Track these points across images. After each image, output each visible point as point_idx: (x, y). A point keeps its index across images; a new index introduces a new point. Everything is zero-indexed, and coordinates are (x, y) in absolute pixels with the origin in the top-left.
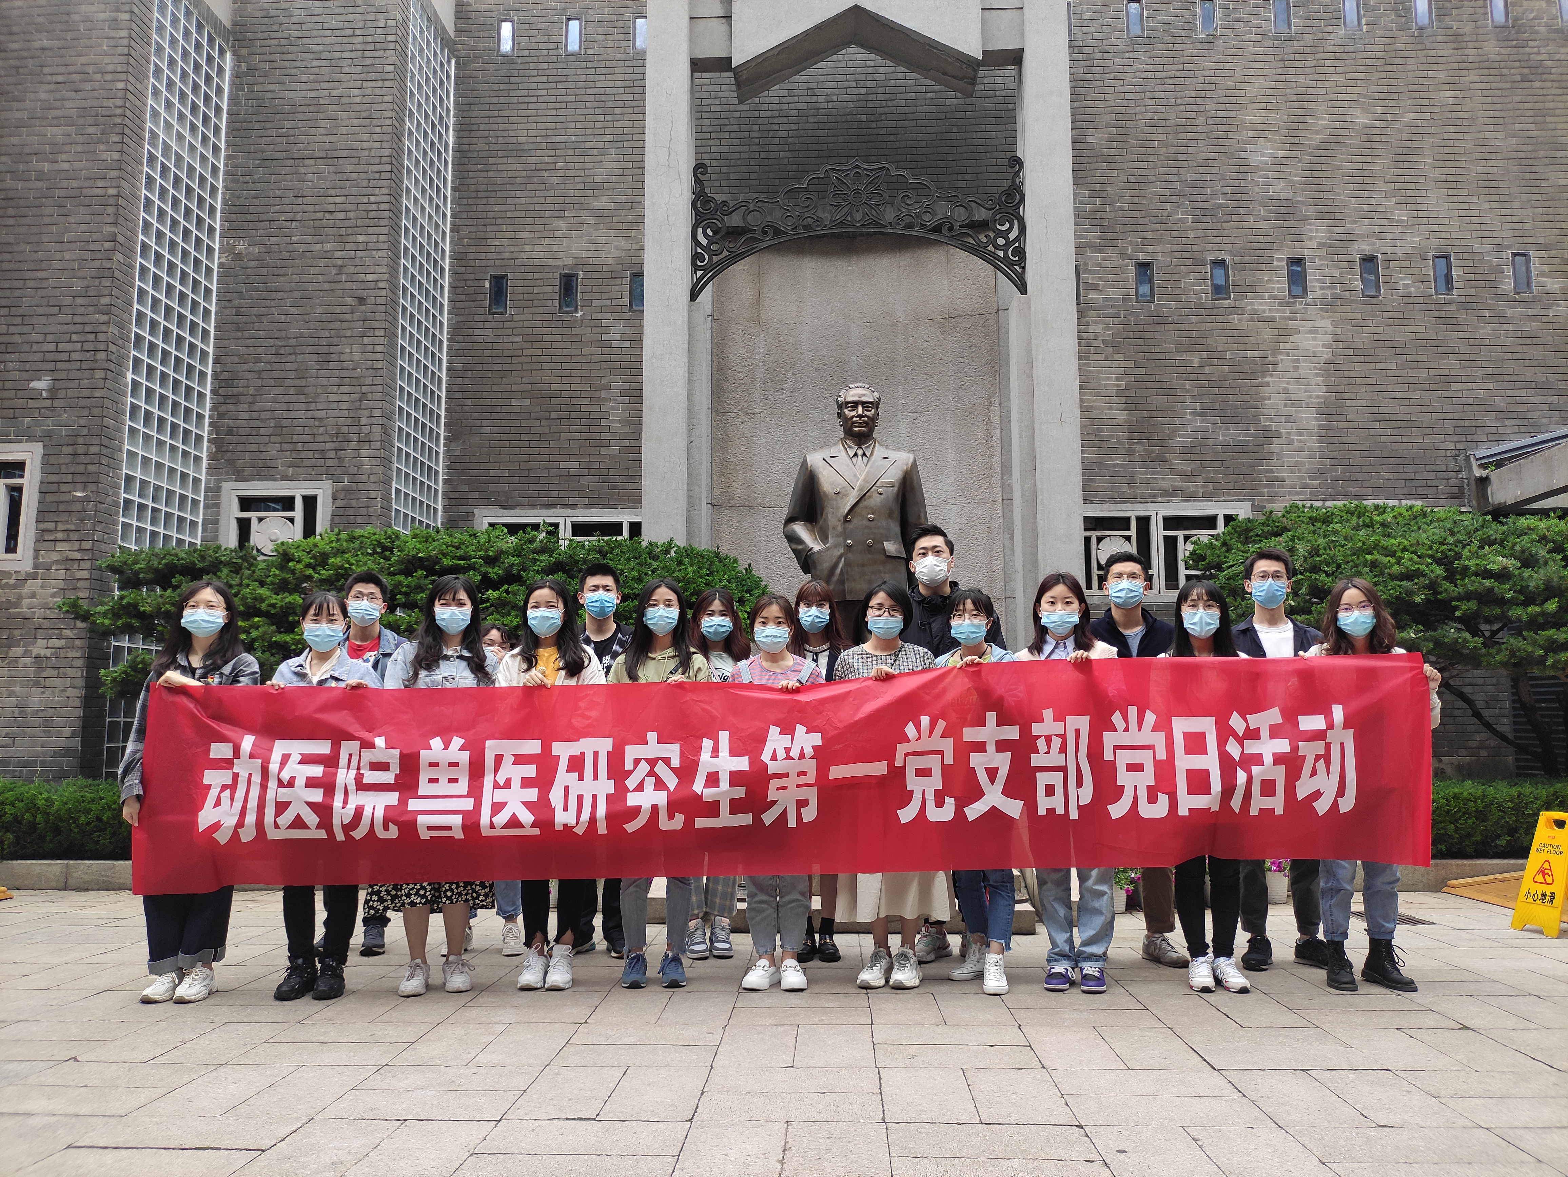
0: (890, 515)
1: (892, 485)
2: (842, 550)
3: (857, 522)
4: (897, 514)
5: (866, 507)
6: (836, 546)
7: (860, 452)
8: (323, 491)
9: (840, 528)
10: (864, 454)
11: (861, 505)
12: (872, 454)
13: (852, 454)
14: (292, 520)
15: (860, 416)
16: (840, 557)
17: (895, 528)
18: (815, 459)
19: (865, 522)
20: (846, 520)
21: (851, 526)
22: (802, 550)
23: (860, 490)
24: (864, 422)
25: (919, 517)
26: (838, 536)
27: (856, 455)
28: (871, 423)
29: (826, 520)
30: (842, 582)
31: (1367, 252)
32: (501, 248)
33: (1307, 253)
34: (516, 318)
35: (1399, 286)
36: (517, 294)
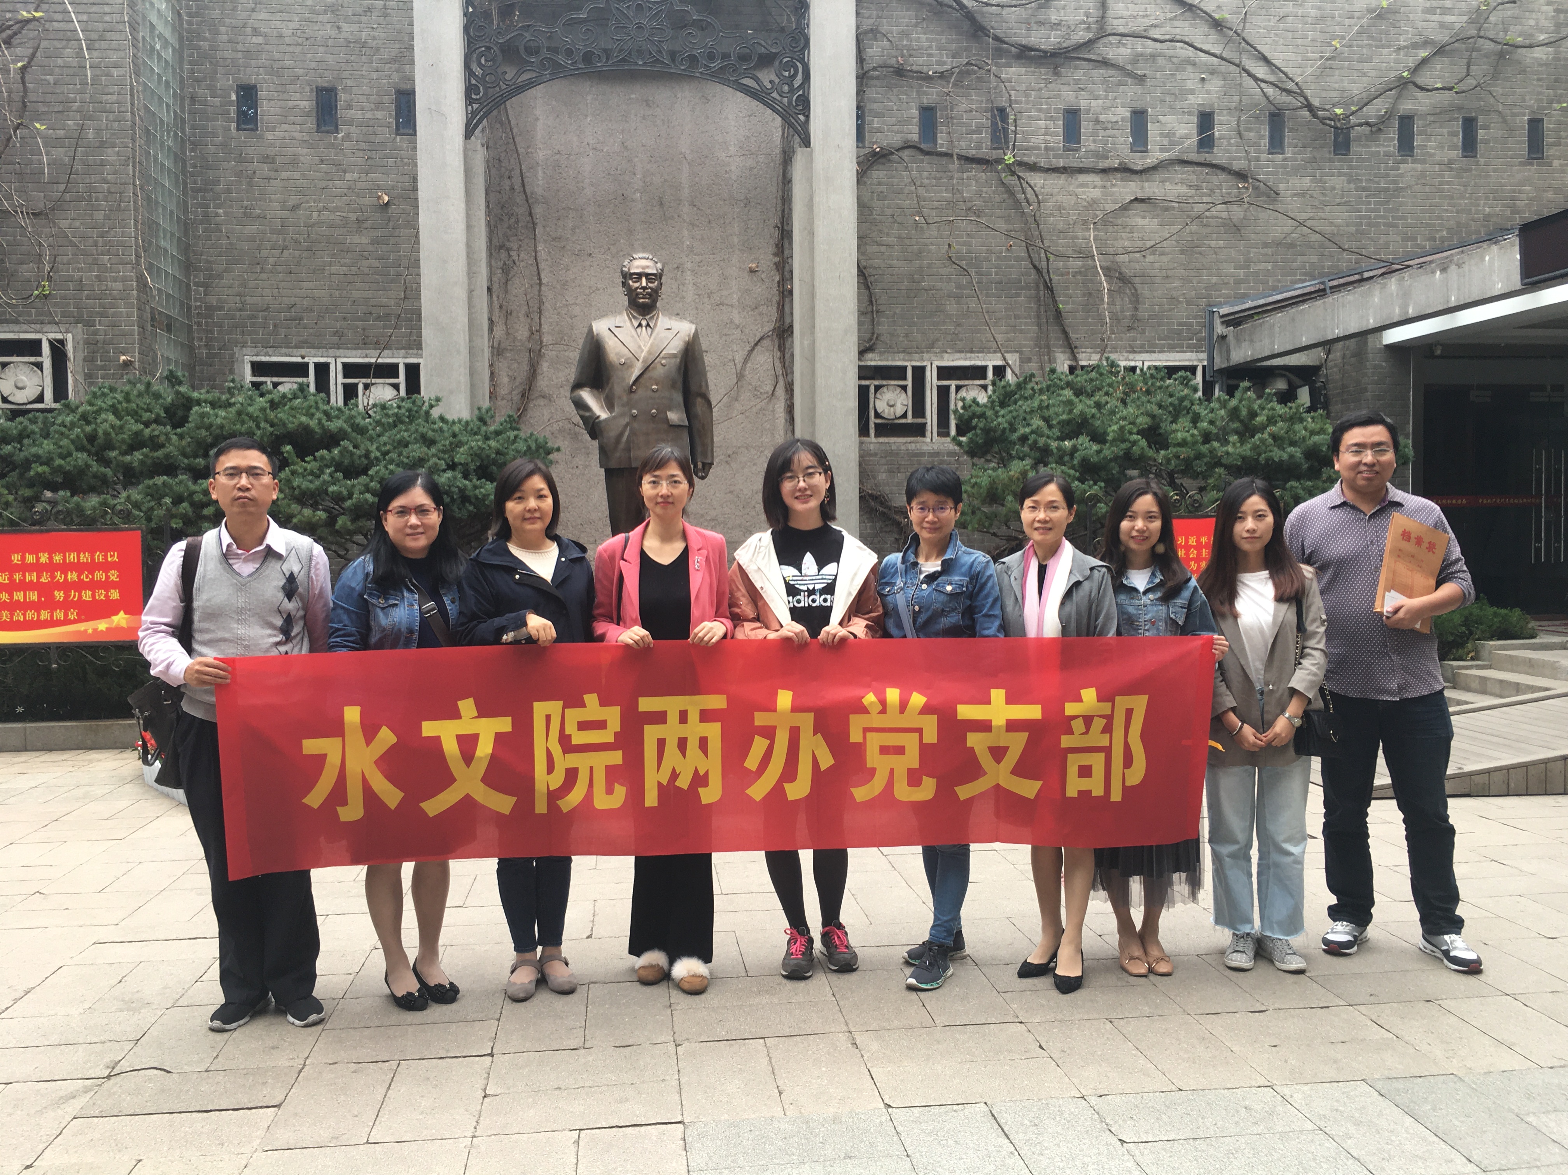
0: (673, 386)
1: (674, 356)
2: (627, 420)
3: (641, 393)
4: (680, 384)
5: (650, 378)
6: (622, 415)
7: (644, 323)
8: (71, 335)
9: (625, 399)
10: (648, 325)
11: (645, 376)
12: (655, 325)
13: (636, 324)
14: (39, 366)
15: (644, 288)
16: (627, 425)
17: (678, 398)
18: (600, 327)
19: (649, 393)
20: (631, 391)
21: (635, 397)
22: (590, 417)
23: (644, 361)
24: (648, 294)
25: (701, 386)
26: (623, 406)
27: (640, 325)
28: (654, 295)
29: (611, 389)
30: (628, 450)
31: (1138, 105)
32: (248, 54)
33: (1083, 104)
34: (269, 135)
35: (1166, 141)
36: (267, 108)
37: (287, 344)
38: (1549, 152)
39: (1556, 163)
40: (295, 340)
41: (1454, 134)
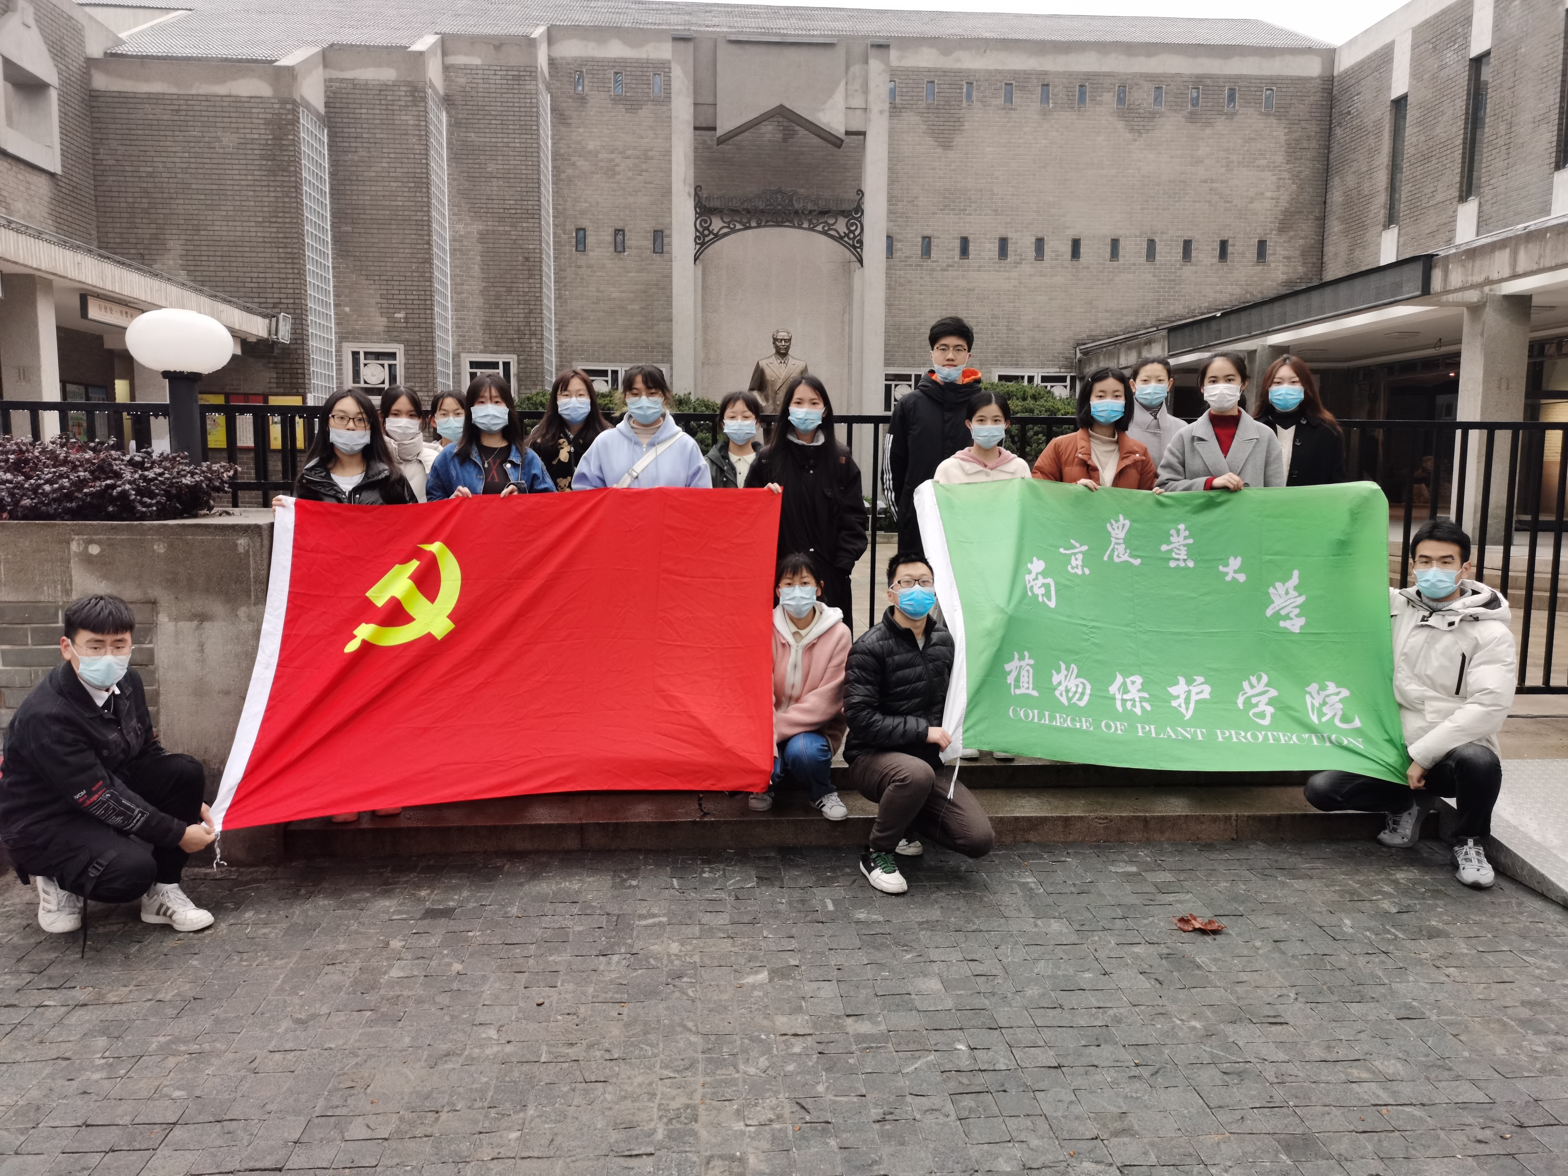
1: (796, 377)
2: (774, 406)
3: (781, 394)
6: (772, 404)
8: (512, 359)
9: (774, 396)
10: (784, 362)
11: (783, 386)
12: (788, 362)
13: (779, 362)
15: (783, 345)
16: (774, 409)
18: (763, 364)
20: (776, 393)
21: (778, 396)
23: (783, 379)
24: (785, 348)
27: (781, 362)
28: (788, 348)
31: (1040, 235)
32: (582, 213)
33: (1010, 235)
34: (591, 254)
35: (1053, 255)
36: (591, 240)
37: (598, 360)
38: (1269, 258)
39: (1273, 265)
40: (602, 358)
41: (1213, 249)
